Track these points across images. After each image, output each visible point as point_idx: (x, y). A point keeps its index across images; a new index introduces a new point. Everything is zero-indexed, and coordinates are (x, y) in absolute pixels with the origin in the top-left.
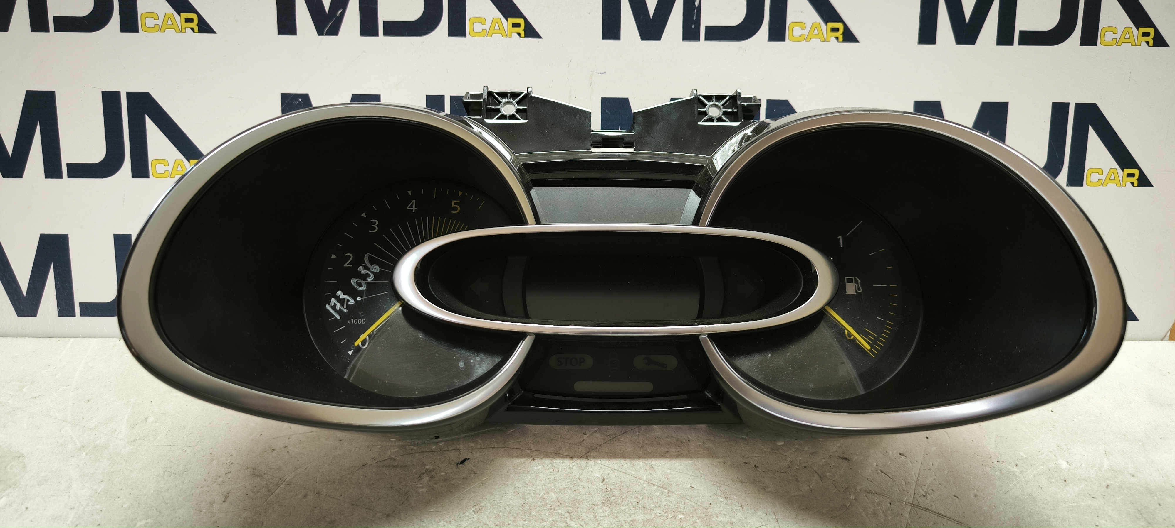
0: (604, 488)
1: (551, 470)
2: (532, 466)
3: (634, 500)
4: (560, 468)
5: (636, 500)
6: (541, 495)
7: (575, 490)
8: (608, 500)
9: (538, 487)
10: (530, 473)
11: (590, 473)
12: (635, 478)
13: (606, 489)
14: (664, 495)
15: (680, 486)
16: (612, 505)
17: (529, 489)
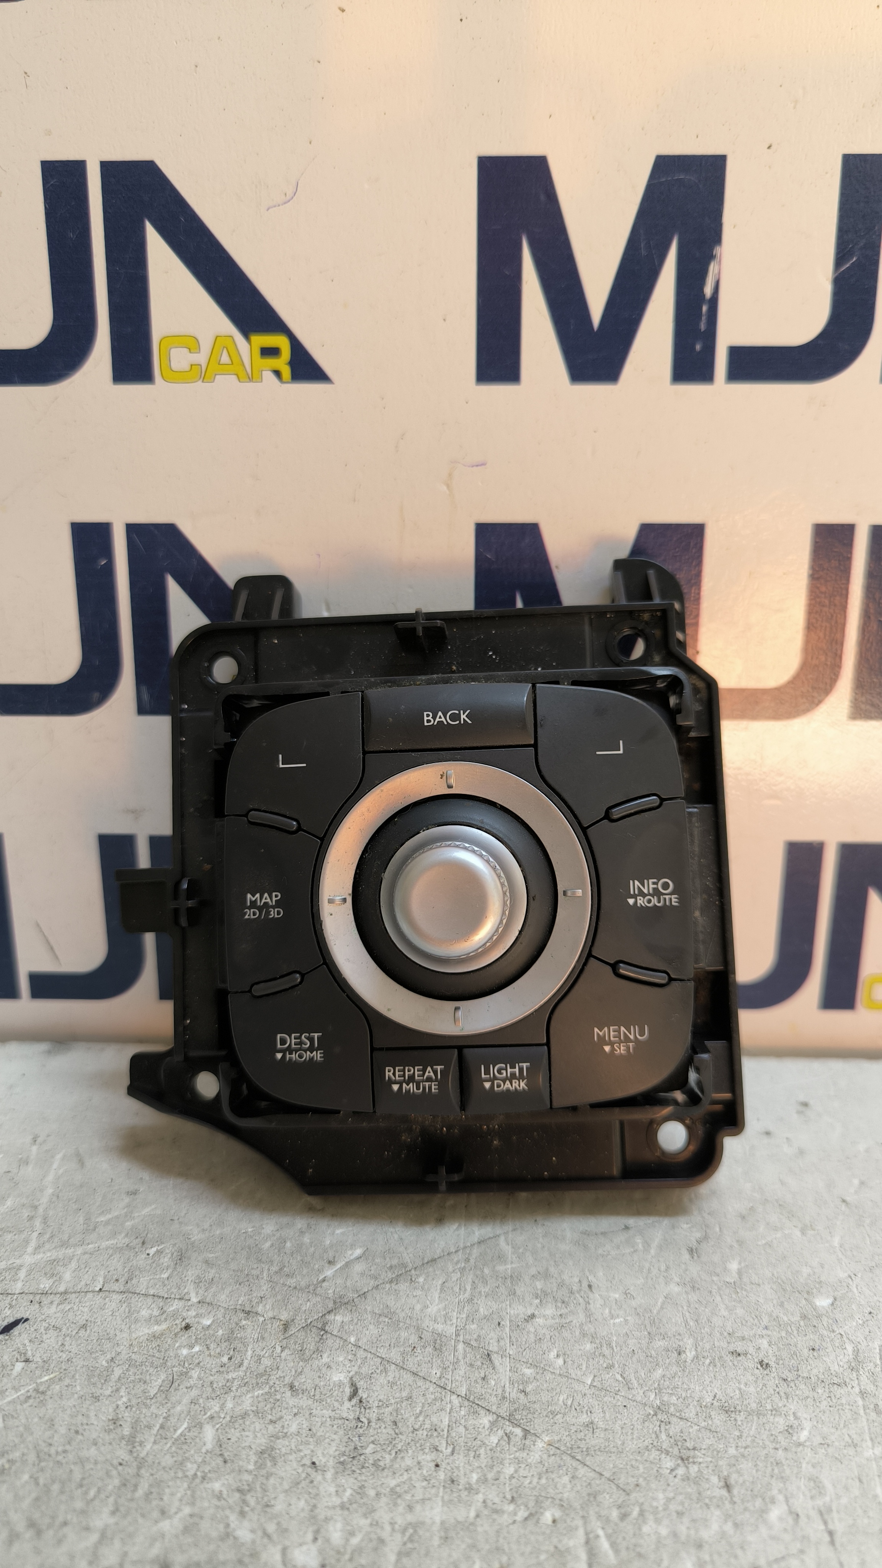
0: (351, 1417)
1: (225, 1359)
2: (177, 1345)
3: (427, 1458)
4: (249, 1353)
5: (433, 1456)
6: (179, 1432)
7: (274, 1419)
8: (356, 1454)
9: (179, 1408)
10: (169, 1364)
11: (324, 1370)
12: (439, 1389)
13: (358, 1418)
14: (512, 1443)
15: (559, 1416)
16: (364, 1470)
17: (152, 1413)
